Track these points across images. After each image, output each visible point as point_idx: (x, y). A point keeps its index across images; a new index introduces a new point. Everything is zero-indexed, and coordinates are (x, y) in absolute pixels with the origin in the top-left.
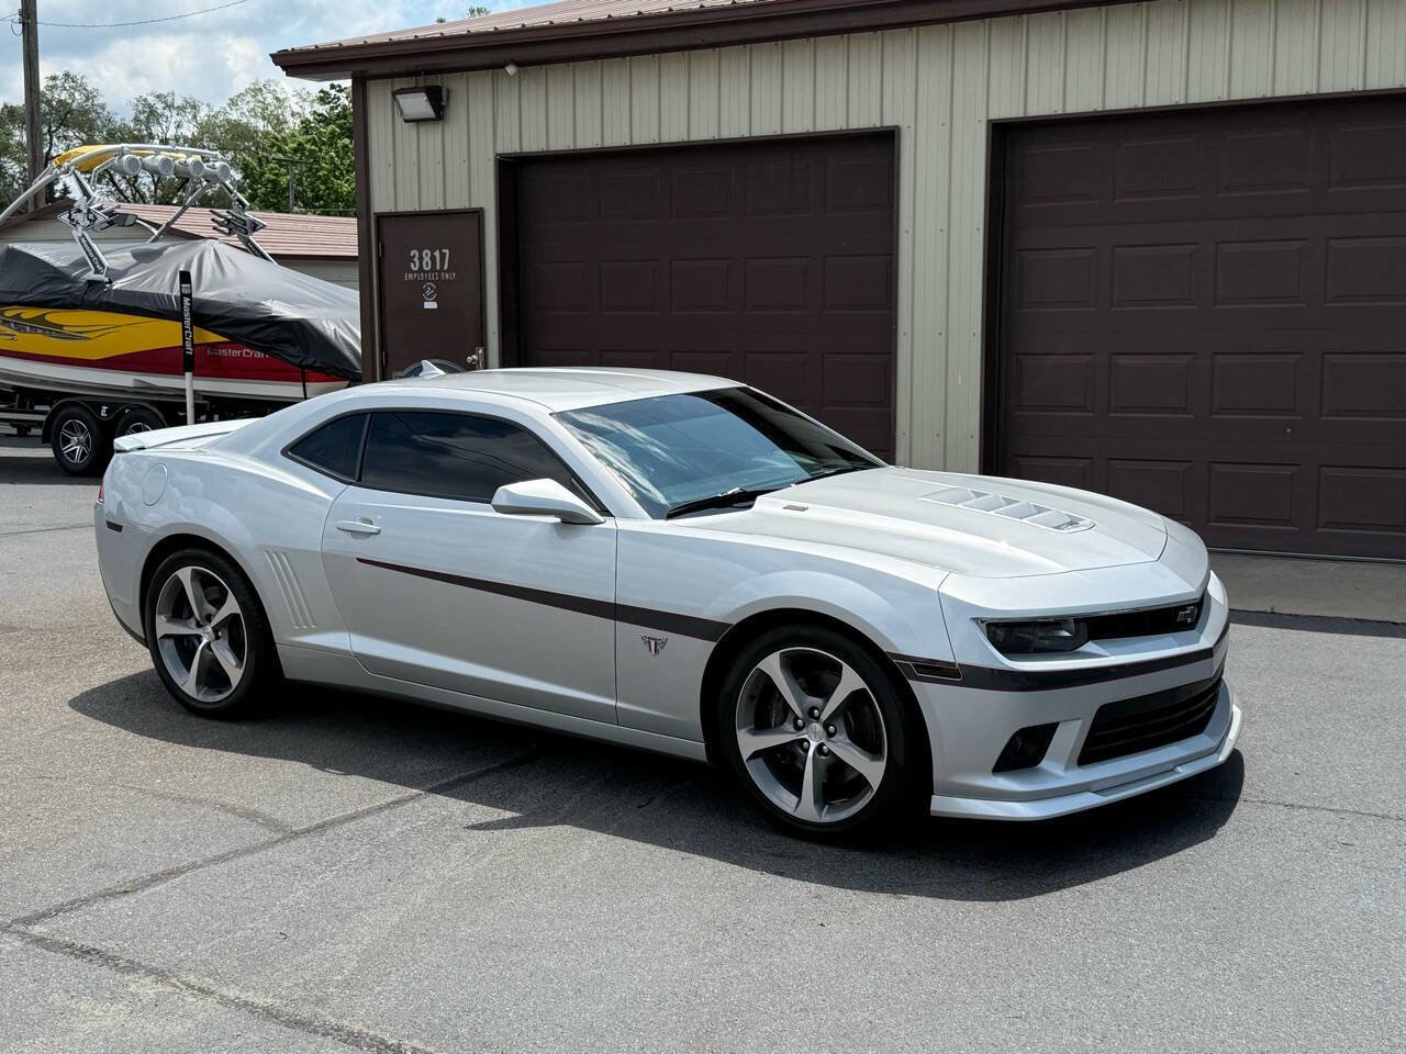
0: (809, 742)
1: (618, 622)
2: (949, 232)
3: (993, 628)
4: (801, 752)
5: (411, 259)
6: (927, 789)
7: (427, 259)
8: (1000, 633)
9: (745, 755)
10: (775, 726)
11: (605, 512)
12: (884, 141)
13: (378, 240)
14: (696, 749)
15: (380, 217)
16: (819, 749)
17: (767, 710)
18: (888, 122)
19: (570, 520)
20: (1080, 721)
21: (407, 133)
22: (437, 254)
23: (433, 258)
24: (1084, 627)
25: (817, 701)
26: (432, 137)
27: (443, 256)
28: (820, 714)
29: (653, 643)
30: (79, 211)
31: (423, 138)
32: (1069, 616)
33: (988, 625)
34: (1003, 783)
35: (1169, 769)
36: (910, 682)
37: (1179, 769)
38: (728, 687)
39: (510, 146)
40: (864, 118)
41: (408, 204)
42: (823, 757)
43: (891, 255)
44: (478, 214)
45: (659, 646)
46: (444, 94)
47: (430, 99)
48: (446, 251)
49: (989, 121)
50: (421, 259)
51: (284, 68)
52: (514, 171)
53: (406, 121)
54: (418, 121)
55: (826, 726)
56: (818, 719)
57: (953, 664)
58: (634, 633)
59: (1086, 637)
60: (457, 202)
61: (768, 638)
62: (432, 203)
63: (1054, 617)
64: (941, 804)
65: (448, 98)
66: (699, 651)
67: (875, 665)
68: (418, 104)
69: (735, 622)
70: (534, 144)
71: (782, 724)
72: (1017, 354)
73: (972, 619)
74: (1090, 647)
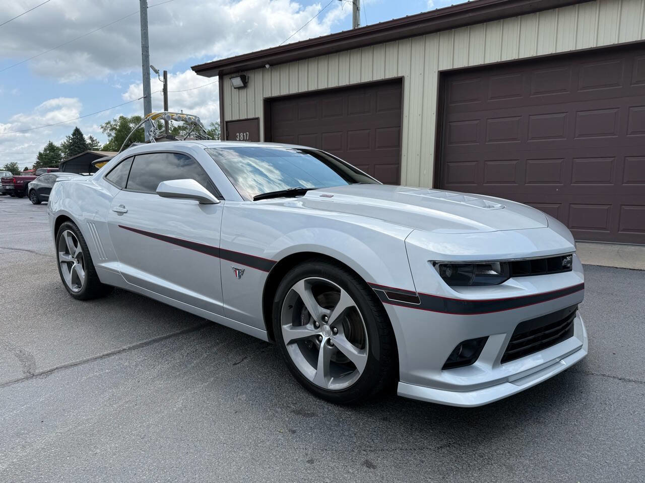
0: (322, 337)
1: (221, 259)
2: (422, 115)
3: (444, 268)
4: (318, 342)
5: (237, 137)
6: (395, 377)
7: (242, 136)
8: (449, 273)
9: (286, 341)
10: (304, 325)
11: (220, 197)
12: (397, 83)
13: (227, 130)
14: (262, 333)
15: (227, 122)
16: (328, 341)
17: (299, 315)
18: (400, 75)
19: (204, 202)
20: (505, 335)
21: (236, 92)
22: (245, 134)
23: (244, 136)
24: (507, 269)
25: (327, 311)
26: (243, 93)
27: (247, 134)
28: (328, 319)
29: (237, 271)
30: (151, 131)
31: (240, 93)
32: (497, 261)
33: (441, 266)
34: (448, 377)
35: (555, 363)
36: (384, 304)
37: (563, 362)
38: (276, 300)
39: (268, 95)
40: (391, 74)
41: (235, 118)
42: (330, 347)
43: (400, 127)
44: (258, 119)
45: (241, 273)
46: (247, 78)
47: (242, 79)
48: (248, 133)
49: (438, 71)
50: (240, 136)
51: (196, 72)
52: (270, 103)
53: (235, 88)
54: (239, 88)
55: (332, 328)
56: (327, 322)
57: (414, 293)
58: (230, 266)
59: (508, 275)
60: (251, 116)
61: (298, 270)
62: (243, 117)
63: (485, 261)
64: (405, 389)
65: (248, 79)
66: (260, 277)
67: (362, 291)
68: (237, 81)
69: (278, 260)
70: (276, 94)
71: (307, 324)
72: (448, 162)
73: (429, 261)
74: (511, 282)
